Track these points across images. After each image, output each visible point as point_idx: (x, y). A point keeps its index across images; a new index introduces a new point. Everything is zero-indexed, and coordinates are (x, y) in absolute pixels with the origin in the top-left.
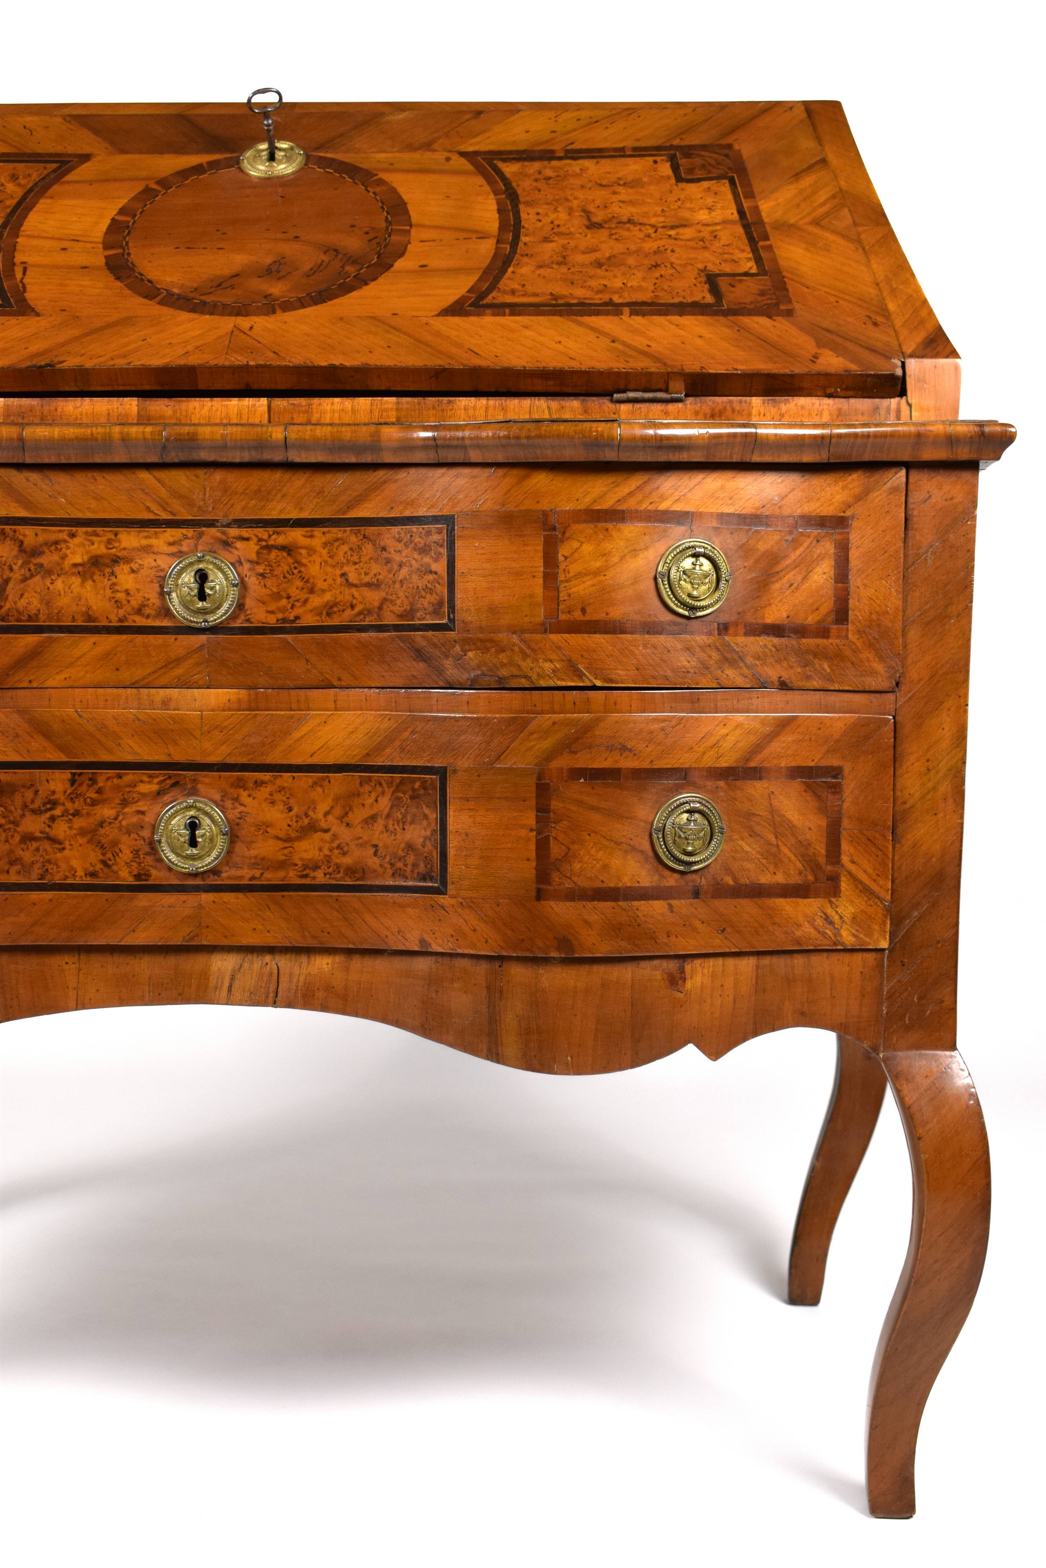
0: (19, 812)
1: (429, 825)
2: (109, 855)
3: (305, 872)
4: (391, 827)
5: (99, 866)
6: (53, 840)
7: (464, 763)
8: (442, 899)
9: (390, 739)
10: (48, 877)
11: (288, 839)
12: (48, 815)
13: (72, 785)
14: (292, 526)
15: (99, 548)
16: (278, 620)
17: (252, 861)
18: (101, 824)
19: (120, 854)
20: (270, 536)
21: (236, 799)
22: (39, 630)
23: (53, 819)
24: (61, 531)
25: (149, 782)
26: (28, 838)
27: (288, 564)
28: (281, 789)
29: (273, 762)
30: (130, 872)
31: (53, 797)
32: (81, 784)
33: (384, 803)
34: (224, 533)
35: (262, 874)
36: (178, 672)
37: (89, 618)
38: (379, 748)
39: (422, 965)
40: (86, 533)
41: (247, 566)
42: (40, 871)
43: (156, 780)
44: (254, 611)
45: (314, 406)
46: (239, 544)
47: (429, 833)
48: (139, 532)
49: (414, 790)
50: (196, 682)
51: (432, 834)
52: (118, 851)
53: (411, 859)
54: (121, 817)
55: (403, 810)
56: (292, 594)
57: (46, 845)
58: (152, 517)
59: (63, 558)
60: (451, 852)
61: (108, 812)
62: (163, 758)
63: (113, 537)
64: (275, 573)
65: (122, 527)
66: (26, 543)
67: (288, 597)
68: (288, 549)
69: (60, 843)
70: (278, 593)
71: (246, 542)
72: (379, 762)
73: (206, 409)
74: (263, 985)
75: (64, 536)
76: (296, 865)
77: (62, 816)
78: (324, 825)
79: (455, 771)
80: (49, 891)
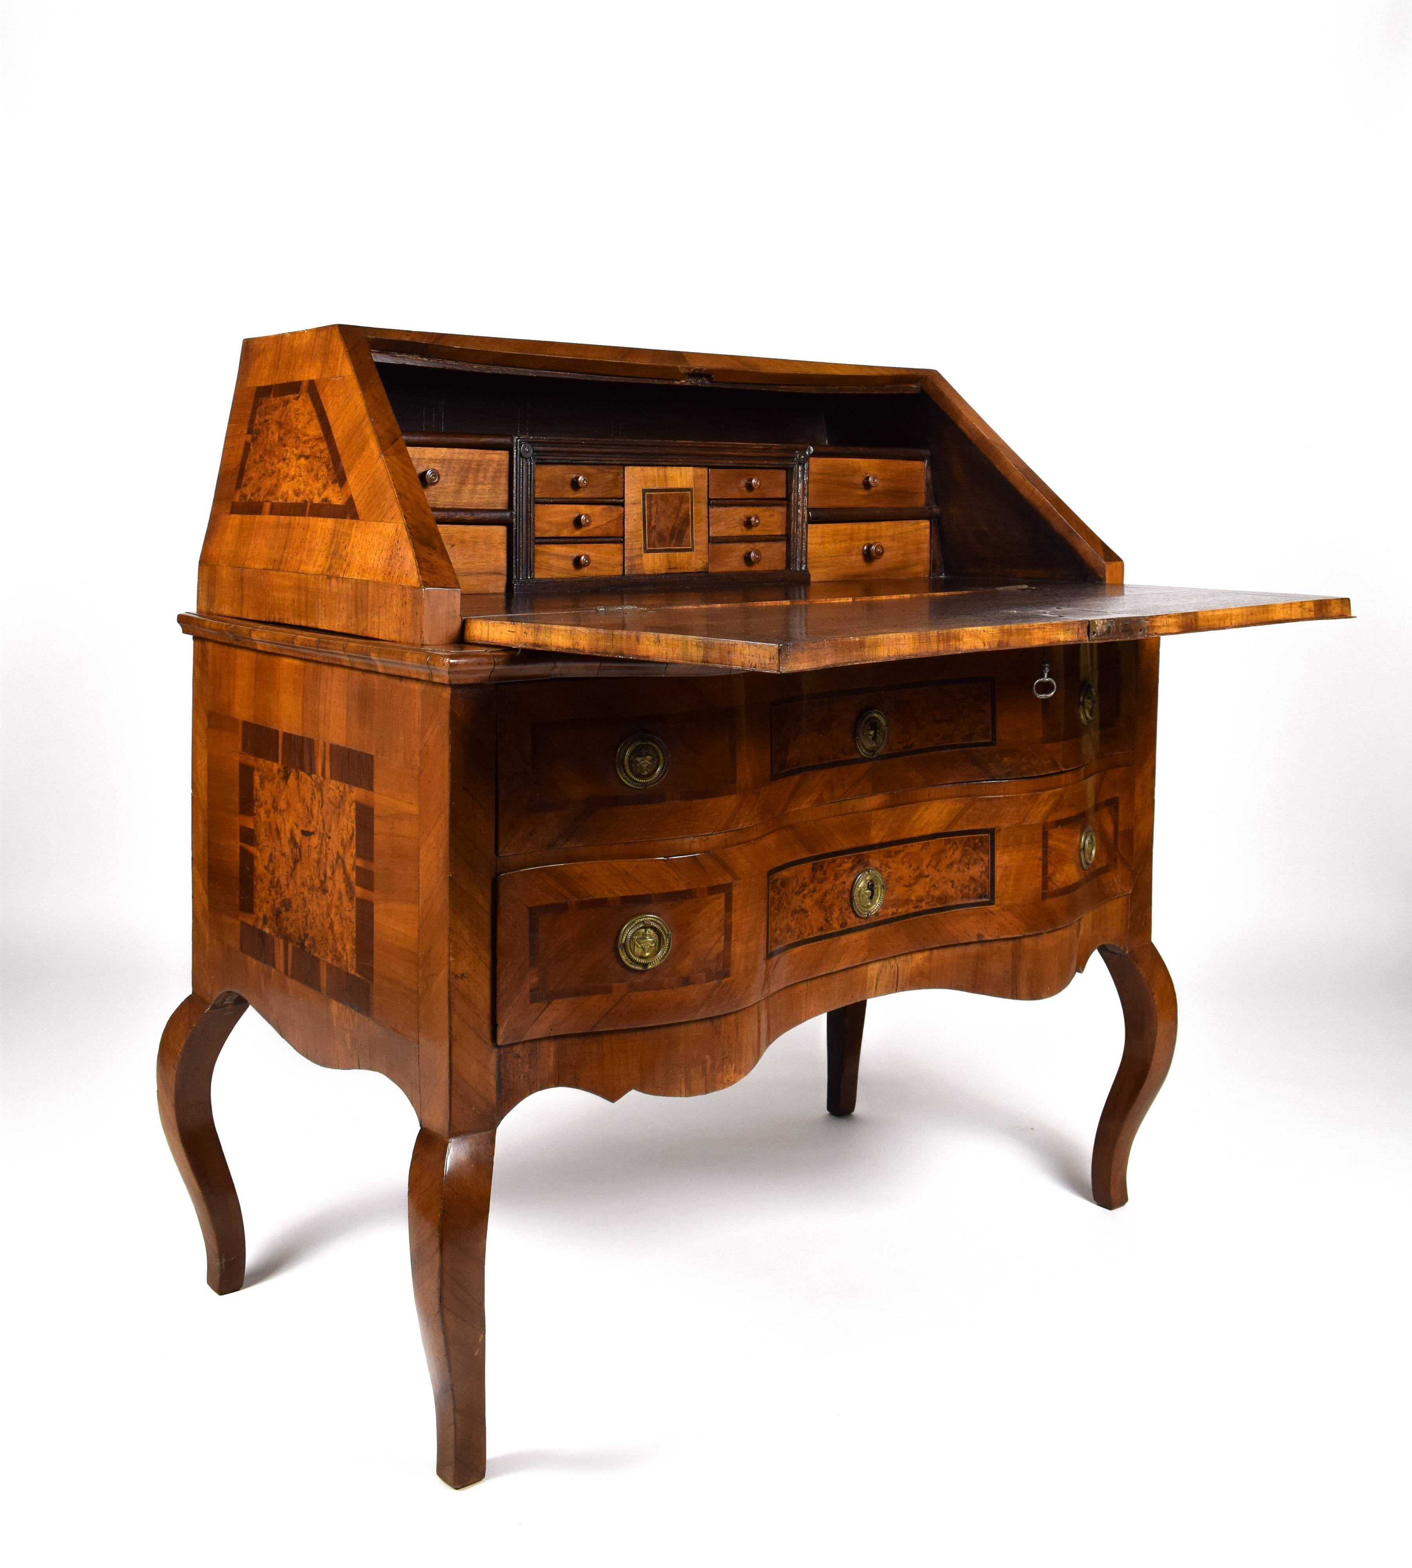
0: (791, 895)
1: (984, 864)
2: (829, 915)
3: (916, 905)
4: (961, 869)
5: (824, 922)
6: (804, 911)
7: (1004, 825)
8: (992, 908)
9: (960, 815)
10: (801, 936)
11: (909, 886)
12: (801, 895)
13: (813, 871)
17: (893, 902)
18: (825, 895)
19: (833, 912)
21: (887, 865)
22: (800, 770)
23: (804, 897)
25: (848, 862)
26: (795, 912)
27: (909, 710)
28: (906, 854)
29: (904, 837)
30: (838, 923)
31: (804, 882)
32: (816, 870)
33: (958, 854)
34: (880, 695)
35: (897, 910)
36: (859, 787)
37: (821, 759)
38: (954, 821)
39: (973, 949)
40: (819, 703)
41: (890, 713)
42: (798, 933)
43: (850, 861)
44: (893, 742)
46: (886, 701)
47: (984, 869)
48: (842, 699)
49: (975, 844)
50: (866, 793)
51: (986, 870)
53: (973, 886)
54: (834, 888)
55: (968, 857)
56: (910, 729)
57: (801, 915)
58: (848, 688)
59: (810, 721)
60: (997, 879)
61: (827, 886)
62: (854, 845)
63: (831, 704)
64: (902, 718)
65: (835, 696)
66: (795, 713)
67: (908, 732)
68: (908, 702)
69: (807, 912)
70: (904, 729)
71: (889, 700)
72: (955, 829)
74: (893, 979)
75: (810, 706)
76: (913, 901)
77: (808, 893)
78: (926, 873)
79: (1000, 830)
80: (802, 945)
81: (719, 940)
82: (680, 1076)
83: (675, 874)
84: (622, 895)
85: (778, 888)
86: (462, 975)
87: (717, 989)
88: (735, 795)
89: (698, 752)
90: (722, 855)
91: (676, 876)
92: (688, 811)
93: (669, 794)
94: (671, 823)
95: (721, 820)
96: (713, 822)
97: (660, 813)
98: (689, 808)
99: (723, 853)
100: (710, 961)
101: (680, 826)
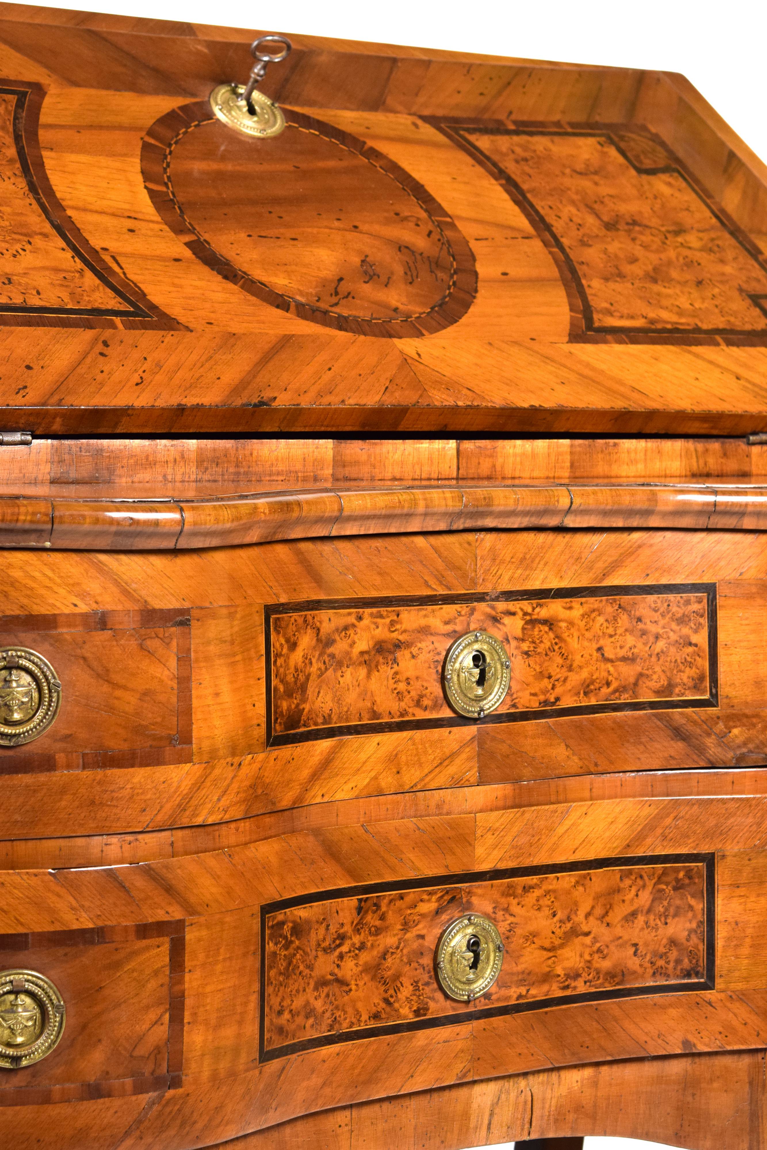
0: (314, 953)
1: (695, 916)
2: (391, 992)
3: (567, 983)
4: (652, 923)
5: (383, 1005)
6: (341, 982)
7: (732, 848)
8: (707, 994)
9: (650, 827)
10: (336, 1026)
11: (552, 949)
12: (337, 953)
13: (359, 913)
14: (553, 597)
15: (381, 633)
16: (540, 703)
17: (520, 977)
18: (384, 956)
19: (401, 988)
20: (534, 609)
21: (506, 910)
22: (331, 733)
23: (341, 957)
24: (349, 614)
25: (429, 900)
26: (321, 983)
27: (550, 640)
28: (548, 892)
29: (540, 863)
30: (410, 1008)
31: (342, 931)
32: (366, 912)
33: (645, 897)
34: (493, 608)
35: (528, 991)
36: (452, 769)
37: (375, 715)
38: (639, 838)
39: (676, 1067)
40: (371, 615)
41: (514, 643)
42: (329, 1021)
43: (434, 898)
44: (519, 694)
45: (498, 449)
46: (507, 620)
47: (694, 925)
48: (418, 610)
49: (677, 880)
50: (468, 780)
51: (698, 926)
52: (399, 985)
53: (674, 955)
54: (402, 945)
55: (665, 903)
56: (553, 674)
57: (335, 988)
58: (430, 593)
59: (353, 644)
60: (719, 944)
61: (389, 940)
62: (442, 872)
63: (395, 618)
64: (539, 650)
65: (403, 606)
66: (322, 631)
67: (550, 677)
68: (549, 623)
69: (348, 985)
70: (541, 672)
71: (512, 617)
72: (640, 853)
74: (519, 1116)
75: (352, 619)
76: (559, 976)
77: (350, 951)
78: (585, 929)
79: (724, 857)
80: (337, 1043)
81: (157, 1022)
83: (71, 899)
85: (285, 938)
87: (156, 1108)
88: (189, 765)
89: (116, 686)
90: (165, 871)
91: (74, 903)
92: (98, 788)
93: (61, 758)
94: (65, 808)
95: (161, 807)
96: (144, 810)
97: (45, 791)
98: (99, 783)
99: (167, 867)
100: (143, 1057)
101: (83, 815)
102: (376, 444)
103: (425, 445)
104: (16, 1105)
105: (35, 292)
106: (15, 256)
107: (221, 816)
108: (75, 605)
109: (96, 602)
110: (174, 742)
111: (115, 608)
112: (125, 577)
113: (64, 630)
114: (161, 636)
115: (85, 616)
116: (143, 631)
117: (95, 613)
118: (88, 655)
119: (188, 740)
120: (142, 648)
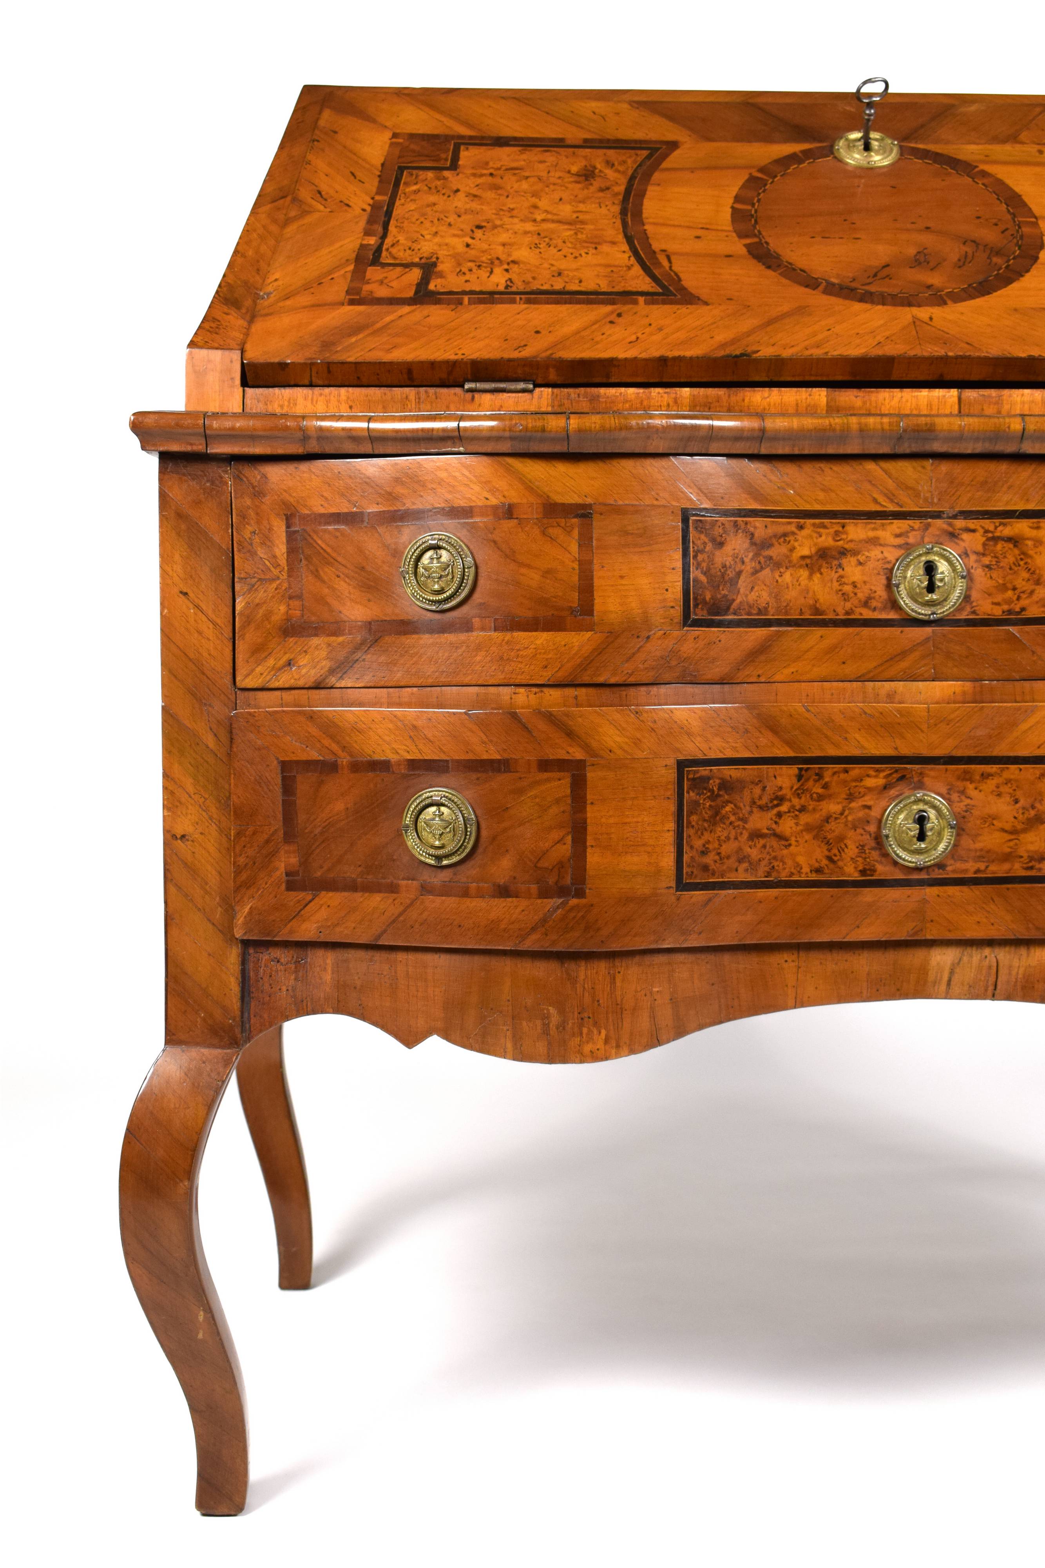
0: (748, 808)
2: (835, 851)
3: (1030, 864)
5: (825, 862)
6: (780, 837)
10: (774, 874)
11: (1014, 832)
12: (775, 811)
13: (799, 781)
14: (1018, 518)
15: (826, 540)
16: (1003, 612)
17: (978, 854)
18: (827, 819)
19: (846, 850)
20: (996, 528)
21: (963, 792)
22: (768, 623)
23: (779, 815)
24: (789, 523)
25: (876, 777)
26: (755, 835)
27: (1014, 556)
28: (1008, 782)
29: (1000, 754)
30: (855, 868)
31: (780, 793)
32: (808, 780)
34: (950, 525)
35: (987, 867)
36: (904, 664)
37: (817, 611)
40: (814, 525)
41: (973, 557)
42: (767, 869)
43: (882, 775)
44: (979, 602)
45: (1005, 397)
46: (965, 536)
48: (866, 523)
50: (922, 675)
52: (843, 846)
54: (847, 812)
56: (1017, 586)
57: (774, 842)
58: (879, 508)
59: (792, 550)
61: (834, 807)
62: (889, 752)
63: (841, 529)
64: (1001, 564)
65: (849, 519)
66: (756, 535)
67: (1014, 589)
68: (1015, 541)
69: (787, 840)
70: (1004, 584)
71: (972, 534)
73: (896, 400)
74: (983, 979)
75: (792, 528)
76: (1022, 857)
77: (789, 812)
80: (775, 888)
81: (560, 841)
82: (505, 1028)
83: (482, 735)
84: (409, 757)
85: (712, 791)
86: (183, 836)
88: (589, 634)
89: (522, 565)
90: (565, 718)
91: (484, 737)
92: (506, 647)
93: (476, 621)
94: (479, 662)
95: (562, 666)
96: (546, 667)
97: (464, 648)
98: (507, 643)
99: (567, 715)
100: (546, 868)
101: (493, 668)
102: (872, 392)
103: (925, 393)
104: (442, 896)
105: (577, 281)
106: (576, 257)
107: (624, 679)
108: (487, 499)
109: (504, 496)
110: (575, 613)
111: (519, 501)
112: (529, 477)
113: (478, 520)
114: (563, 524)
115: (495, 508)
116: (545, 521)
117: (504, 504)
118: (497, 539)
119: (590, 612)
120: (544, 534)
